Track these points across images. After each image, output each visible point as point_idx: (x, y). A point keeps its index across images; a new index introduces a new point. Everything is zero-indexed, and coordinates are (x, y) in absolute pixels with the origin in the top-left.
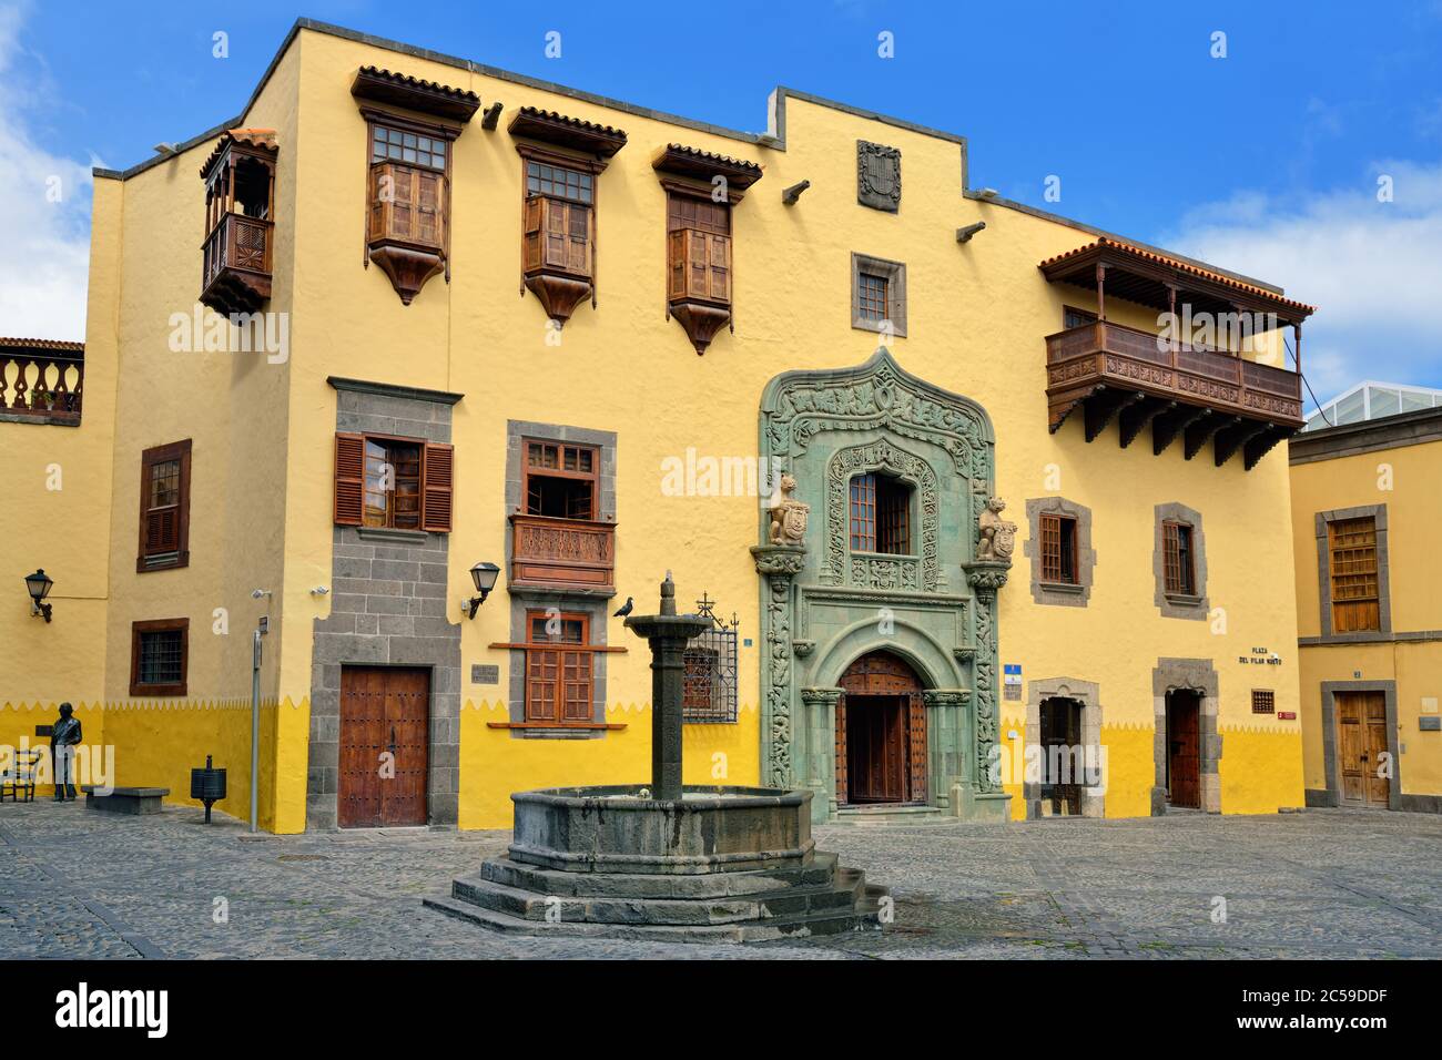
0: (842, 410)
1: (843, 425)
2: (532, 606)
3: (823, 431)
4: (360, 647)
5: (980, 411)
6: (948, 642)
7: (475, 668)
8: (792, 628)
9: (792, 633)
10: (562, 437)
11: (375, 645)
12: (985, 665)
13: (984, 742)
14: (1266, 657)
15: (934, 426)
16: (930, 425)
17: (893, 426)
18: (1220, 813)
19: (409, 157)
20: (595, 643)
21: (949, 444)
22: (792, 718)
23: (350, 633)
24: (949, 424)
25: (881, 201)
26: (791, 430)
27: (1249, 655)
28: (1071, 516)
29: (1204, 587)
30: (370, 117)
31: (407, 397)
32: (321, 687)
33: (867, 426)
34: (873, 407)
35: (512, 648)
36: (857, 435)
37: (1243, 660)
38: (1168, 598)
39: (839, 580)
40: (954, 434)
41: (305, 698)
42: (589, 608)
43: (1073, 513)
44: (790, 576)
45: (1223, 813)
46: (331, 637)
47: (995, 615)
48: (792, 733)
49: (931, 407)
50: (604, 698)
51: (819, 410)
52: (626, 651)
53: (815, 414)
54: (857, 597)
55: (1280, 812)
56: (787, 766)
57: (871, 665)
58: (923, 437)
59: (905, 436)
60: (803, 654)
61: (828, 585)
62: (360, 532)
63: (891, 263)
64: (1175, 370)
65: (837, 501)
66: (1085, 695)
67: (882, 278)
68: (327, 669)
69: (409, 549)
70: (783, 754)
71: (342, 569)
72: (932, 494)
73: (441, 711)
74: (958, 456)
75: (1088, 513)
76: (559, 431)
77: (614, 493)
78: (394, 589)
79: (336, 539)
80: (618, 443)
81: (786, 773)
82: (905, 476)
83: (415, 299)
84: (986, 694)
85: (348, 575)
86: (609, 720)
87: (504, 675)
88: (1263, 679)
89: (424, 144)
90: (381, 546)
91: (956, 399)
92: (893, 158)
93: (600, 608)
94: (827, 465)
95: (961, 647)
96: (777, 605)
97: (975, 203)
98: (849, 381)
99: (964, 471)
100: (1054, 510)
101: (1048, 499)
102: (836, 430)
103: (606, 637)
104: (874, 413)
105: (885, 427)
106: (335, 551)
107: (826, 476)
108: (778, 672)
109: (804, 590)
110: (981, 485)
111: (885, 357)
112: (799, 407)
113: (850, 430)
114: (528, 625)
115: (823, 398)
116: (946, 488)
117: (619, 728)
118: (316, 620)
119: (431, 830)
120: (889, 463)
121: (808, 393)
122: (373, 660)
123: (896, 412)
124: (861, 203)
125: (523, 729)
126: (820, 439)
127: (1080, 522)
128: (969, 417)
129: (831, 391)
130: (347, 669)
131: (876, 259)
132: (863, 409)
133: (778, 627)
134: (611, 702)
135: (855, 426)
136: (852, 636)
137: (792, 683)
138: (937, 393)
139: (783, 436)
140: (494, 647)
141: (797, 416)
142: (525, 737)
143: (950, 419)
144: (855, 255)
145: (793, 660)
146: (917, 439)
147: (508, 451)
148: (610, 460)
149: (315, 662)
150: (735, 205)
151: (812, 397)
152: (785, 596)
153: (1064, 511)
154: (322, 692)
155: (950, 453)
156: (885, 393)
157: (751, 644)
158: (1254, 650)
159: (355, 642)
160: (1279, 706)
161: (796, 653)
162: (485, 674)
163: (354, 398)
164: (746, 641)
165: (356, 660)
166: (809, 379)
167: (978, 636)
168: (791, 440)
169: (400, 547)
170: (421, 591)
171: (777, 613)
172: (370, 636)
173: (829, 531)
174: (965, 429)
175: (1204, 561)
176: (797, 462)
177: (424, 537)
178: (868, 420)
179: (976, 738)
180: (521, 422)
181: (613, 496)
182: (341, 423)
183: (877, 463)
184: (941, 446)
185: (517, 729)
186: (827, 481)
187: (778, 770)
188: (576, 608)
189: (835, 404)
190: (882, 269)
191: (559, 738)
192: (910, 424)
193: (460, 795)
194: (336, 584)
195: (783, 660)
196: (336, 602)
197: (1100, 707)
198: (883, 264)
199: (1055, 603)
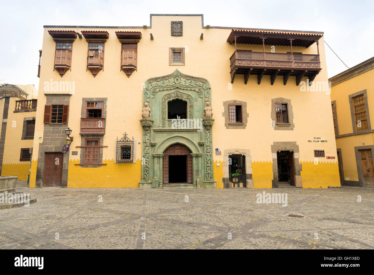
0: (165, 86)
1: (165, 89)
2: (86, 138)
3: (160, 91)
4: (48, 148)
5: (206, 81)
6: (196, 141)
7: (73, 152)
8: (150, 139)
9: (150, 140)
10: (95, 100)
11: (51, 148)
12: (208, 146)
13: (208, 167)
14: (320, 140)
15: (192, 86)
16: (191, 86)
17: (180, 87)
18: (302, 188)
19: (64, 48)
20: (101, 145)
21: (197, 90)
22: (150, 162)
23: (46, 146)
24: (197, 85)
25: (177, 34)
26: (151, 91)
27: (312, 140)
28: (240, 105)
29: (292, 120)
30: (57, 41)
31: (61, 96)
32: (40, 157)
33: (172, 88)
34: (174, 84)
35: (81, 147)
36: (170, 91)
37: (309, 141)
38: (277, 124)
39: (164, 127)
40: (198, 87)
41: (37, 160)
42: (99, 138)
43: (240, 104)
44: (149, 127)
45: (303, 187)
46: (42, 147)
47: (211, 133)
48: (150, 165)
49: (191, 81)
50: (102, 158)
51: (159, 86)
52: (108, 147)
53: (158, 87)
54: (168, 130)
55: (328, 187)
56: (148, 173)
57: (176, 148)
58: (189, 89)
59: (184, 89)
60: (153, 145)
61: (161, 128)
62: (49, 124)
63: (181, 48)
64: (264, 60)
65: (163, 107)
66: (245, 153)
67: (179, 52)
68: (41, 153)
69: (60, 127)
70: (147, 170)
71: (45, 133)
72: (192, 103)
73: (65, 161)
74: (199, 93)
75: (245, 103)
76: (94, 99)
77: (106, 111)
78: (56, 136)
79: (45, 126)
80: (108, 100)
81: (148, 175)
82: (184, 100)
83: (64, 76)
84: (208, 154)
85: (47, 134)
86: (103, 163)
87: (79, 153)
88: (319, 147)
89: (67, 44)
90: (54, 127)
91: (198, 78)
92: (181, 23)
93: (102, 137)
94: (161, 99)
95: (200, 142)
96: (146, 134)
97: (206, 29)
98: (167, 78)
99: (202, 96)
100: (233, 103)
101: (231, 101)
102: (163, 90)
103: (103, 144)
104: (174, 85)
105: (177, 88)
106: (44, 129)
107: (161, 102)
108: (146, 150)
109: (153, 130)
110: (206, 99)
111: (177, 71)
112: (153, 86)
113: (168, 90)
114: (85, 142)
115: (159, 83)
116: (196, 101)
117: (106, 165)
118: (40, 143)
119: (61, 188)
120: (178, 97)
121: (156, 82)
122: (51, 151)
123: (181, 84)
124: (172, 36)
125: (83, 165)
126: (159, 93)
127: (243, 106)
128: (203, 82)
129: (162, 81)
130: (46, 153)
131: (176, 48)
132: (171, 84)
133: (146, 139)
134: (104, 159)
135: (169, 89)
136: (167, 141)
137: (150, 153)
138: (192, 78)
139: (149, 94)
140: (77, 147)
141: (153, 88)
142: (83, 167)
143: (197, 83)
144: (170, 48)
145: (150, 147)
146: (187, 90)
147: (82, 105)
148: (105, 104)
149: (39, 152)
150: (138, 43)
151: (157, 83)
152: (148, 132)
153: (237, 103)
154: (40, 158)
155: (197, 92)
156: (177, 80)
157: (140, 144)
158: (314, 138)
159: (47, 147)
160: (326, 155)
161: (151, 145)
162: (75, 153)
163: (50, 97)
164: (139, 143)
165: (47, 151)
166: (156, 79)
167: (206, 138)
168: (151, 94)
169: (58, 127)
170: (62, 136)
171: (146, 136)
172: (50, 146)
173: (161, 115)
174: (201, 86)
175: (292, 113)
176: (153, 99)
177: (63, 124)
178: (173, 87)
179: (205, 166)
180: (85, 98)
181: (106, 112)
182: (47, 103)
183: (175, 97)
184: (194, 91)
185: (82, 165)
186: (161, 103)
187: (145, 174)
188: (96, 138)
189: (163, 84)
190: (179, 50)
191: (91, 167)
192: (185, 86)
193: (68, 180)
194: (44, 136)
195: (147, 147)
196: (44, 140)
197: (251, 157)
198: (178, 49)
199: (233, 129)
